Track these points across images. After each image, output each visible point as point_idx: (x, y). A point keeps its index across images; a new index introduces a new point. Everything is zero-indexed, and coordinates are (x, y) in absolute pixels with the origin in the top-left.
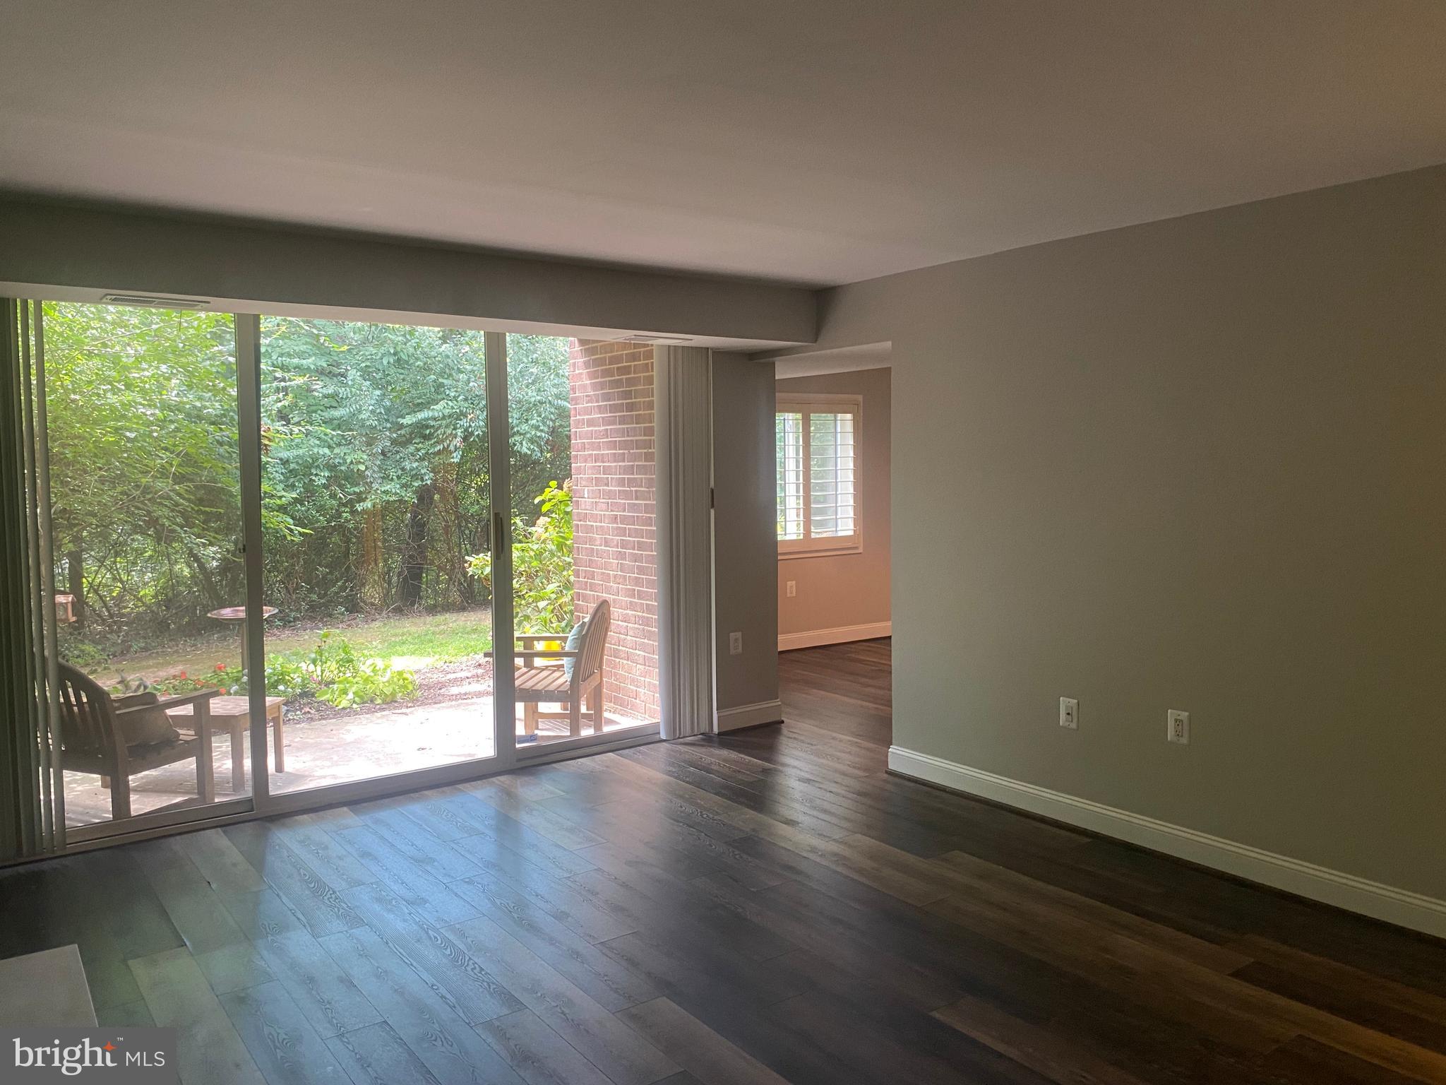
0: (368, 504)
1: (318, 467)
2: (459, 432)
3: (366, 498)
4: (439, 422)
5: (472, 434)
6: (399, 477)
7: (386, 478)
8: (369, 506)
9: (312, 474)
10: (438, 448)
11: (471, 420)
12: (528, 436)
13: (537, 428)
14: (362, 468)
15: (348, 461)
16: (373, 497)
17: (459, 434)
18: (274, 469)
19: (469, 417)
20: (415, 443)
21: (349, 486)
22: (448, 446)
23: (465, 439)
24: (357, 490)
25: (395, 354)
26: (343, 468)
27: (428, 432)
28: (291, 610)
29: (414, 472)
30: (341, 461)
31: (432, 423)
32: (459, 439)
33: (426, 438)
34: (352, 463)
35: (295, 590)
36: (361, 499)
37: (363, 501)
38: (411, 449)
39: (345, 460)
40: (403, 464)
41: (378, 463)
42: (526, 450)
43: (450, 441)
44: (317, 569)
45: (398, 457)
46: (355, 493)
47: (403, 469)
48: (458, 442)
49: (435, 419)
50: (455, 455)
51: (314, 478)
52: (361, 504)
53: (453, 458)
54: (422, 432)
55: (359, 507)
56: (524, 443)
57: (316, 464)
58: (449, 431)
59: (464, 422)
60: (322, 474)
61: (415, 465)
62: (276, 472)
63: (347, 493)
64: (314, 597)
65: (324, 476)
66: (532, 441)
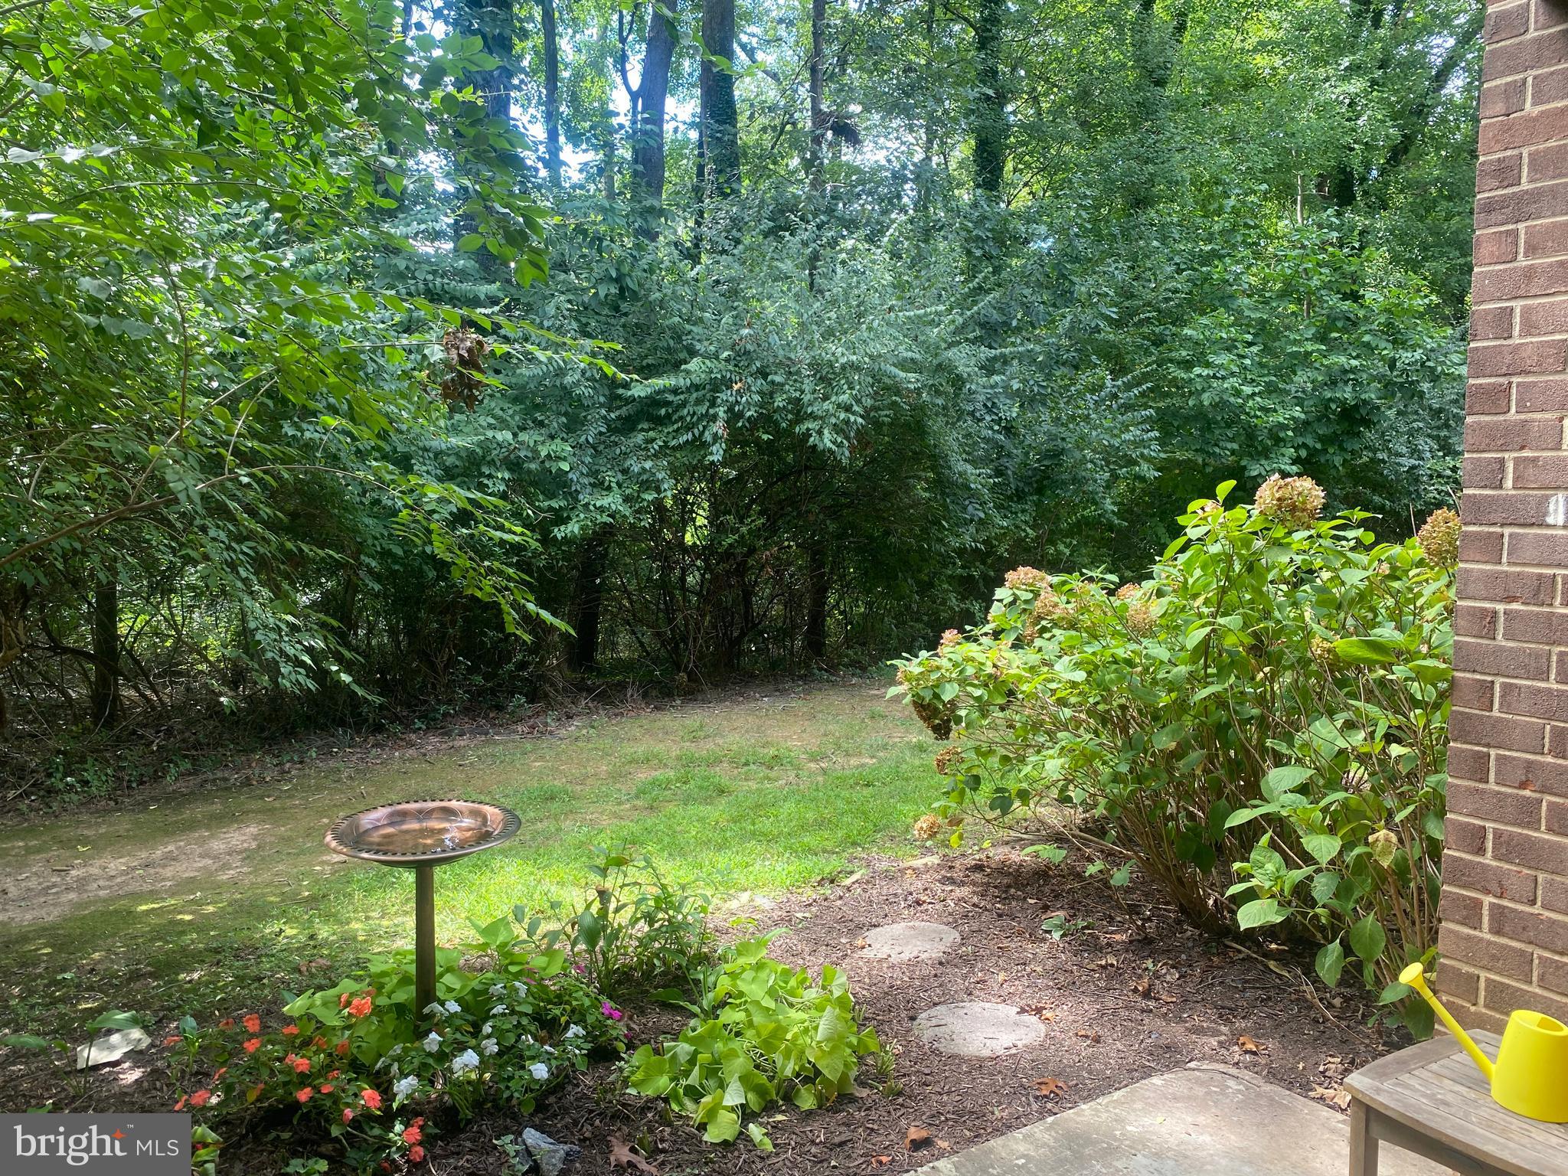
0: (573, 528)
1: (492, 463)
2: (721, 411)
3: (569, 518)
4: (682, 397)
5: (741, 415)
6: (619, 485)
7: (601, 486)
8: (576, 531)
9: (482, 475)
10: (685, 438)
11: (738, 391)
12: (833, 420)
13: (848, 409)
14: (565, 467)
15: (543, 454)
16: (582, 516)
17: (721, 414)
18: (425, 468)
19: (736, 387)
20: (643, 430)
21: (541, 497)
22: (702, 433)
23: (729, 423)
24: (555, 504)
25: (617, 280)
26: (533, 466)
27: (663, 412)
28: (439, 702)
29: (645, 477)
30: (530, 455)
31: (670, 398)
32: (720, 423)
33: (659, 422)
34: (549, 456)
35: (447, 666)
36: (561, 519)
37: (565, 521)
38: (639, 438)
39: (536, 452)
40: (628, 463)
41: (588, 460)
42: (829, 445)
43: (705, 427)
44: (485, 634)
45: (618, 451)
46: (550, 509)
47: (625, 471)
48: (719, 427)
49: (675, 391)
50: (714, 449)
51: (486, 482)
52: (562, 528)
53: (711, 454)
54: (652, 412)
55: (559, 532)
56: (826, 431)
57: (488, 458)
58: (702, 409)
59: (724, 396)
60: (500, 475)
61: (648, 465)
62: (428, 472)
63: (539, 508)
64: (478, 679)
65: (503, 479)
66: (837, 429)
